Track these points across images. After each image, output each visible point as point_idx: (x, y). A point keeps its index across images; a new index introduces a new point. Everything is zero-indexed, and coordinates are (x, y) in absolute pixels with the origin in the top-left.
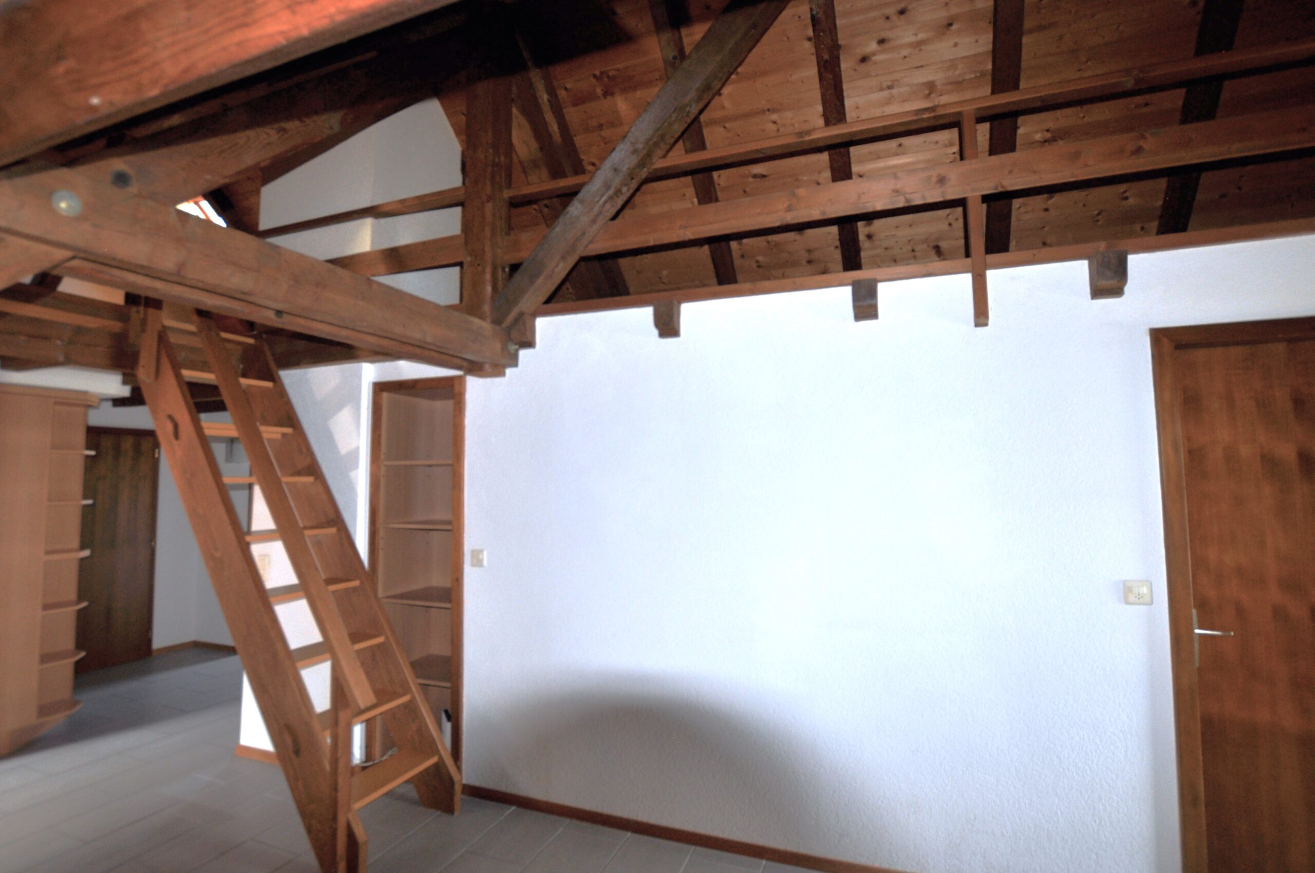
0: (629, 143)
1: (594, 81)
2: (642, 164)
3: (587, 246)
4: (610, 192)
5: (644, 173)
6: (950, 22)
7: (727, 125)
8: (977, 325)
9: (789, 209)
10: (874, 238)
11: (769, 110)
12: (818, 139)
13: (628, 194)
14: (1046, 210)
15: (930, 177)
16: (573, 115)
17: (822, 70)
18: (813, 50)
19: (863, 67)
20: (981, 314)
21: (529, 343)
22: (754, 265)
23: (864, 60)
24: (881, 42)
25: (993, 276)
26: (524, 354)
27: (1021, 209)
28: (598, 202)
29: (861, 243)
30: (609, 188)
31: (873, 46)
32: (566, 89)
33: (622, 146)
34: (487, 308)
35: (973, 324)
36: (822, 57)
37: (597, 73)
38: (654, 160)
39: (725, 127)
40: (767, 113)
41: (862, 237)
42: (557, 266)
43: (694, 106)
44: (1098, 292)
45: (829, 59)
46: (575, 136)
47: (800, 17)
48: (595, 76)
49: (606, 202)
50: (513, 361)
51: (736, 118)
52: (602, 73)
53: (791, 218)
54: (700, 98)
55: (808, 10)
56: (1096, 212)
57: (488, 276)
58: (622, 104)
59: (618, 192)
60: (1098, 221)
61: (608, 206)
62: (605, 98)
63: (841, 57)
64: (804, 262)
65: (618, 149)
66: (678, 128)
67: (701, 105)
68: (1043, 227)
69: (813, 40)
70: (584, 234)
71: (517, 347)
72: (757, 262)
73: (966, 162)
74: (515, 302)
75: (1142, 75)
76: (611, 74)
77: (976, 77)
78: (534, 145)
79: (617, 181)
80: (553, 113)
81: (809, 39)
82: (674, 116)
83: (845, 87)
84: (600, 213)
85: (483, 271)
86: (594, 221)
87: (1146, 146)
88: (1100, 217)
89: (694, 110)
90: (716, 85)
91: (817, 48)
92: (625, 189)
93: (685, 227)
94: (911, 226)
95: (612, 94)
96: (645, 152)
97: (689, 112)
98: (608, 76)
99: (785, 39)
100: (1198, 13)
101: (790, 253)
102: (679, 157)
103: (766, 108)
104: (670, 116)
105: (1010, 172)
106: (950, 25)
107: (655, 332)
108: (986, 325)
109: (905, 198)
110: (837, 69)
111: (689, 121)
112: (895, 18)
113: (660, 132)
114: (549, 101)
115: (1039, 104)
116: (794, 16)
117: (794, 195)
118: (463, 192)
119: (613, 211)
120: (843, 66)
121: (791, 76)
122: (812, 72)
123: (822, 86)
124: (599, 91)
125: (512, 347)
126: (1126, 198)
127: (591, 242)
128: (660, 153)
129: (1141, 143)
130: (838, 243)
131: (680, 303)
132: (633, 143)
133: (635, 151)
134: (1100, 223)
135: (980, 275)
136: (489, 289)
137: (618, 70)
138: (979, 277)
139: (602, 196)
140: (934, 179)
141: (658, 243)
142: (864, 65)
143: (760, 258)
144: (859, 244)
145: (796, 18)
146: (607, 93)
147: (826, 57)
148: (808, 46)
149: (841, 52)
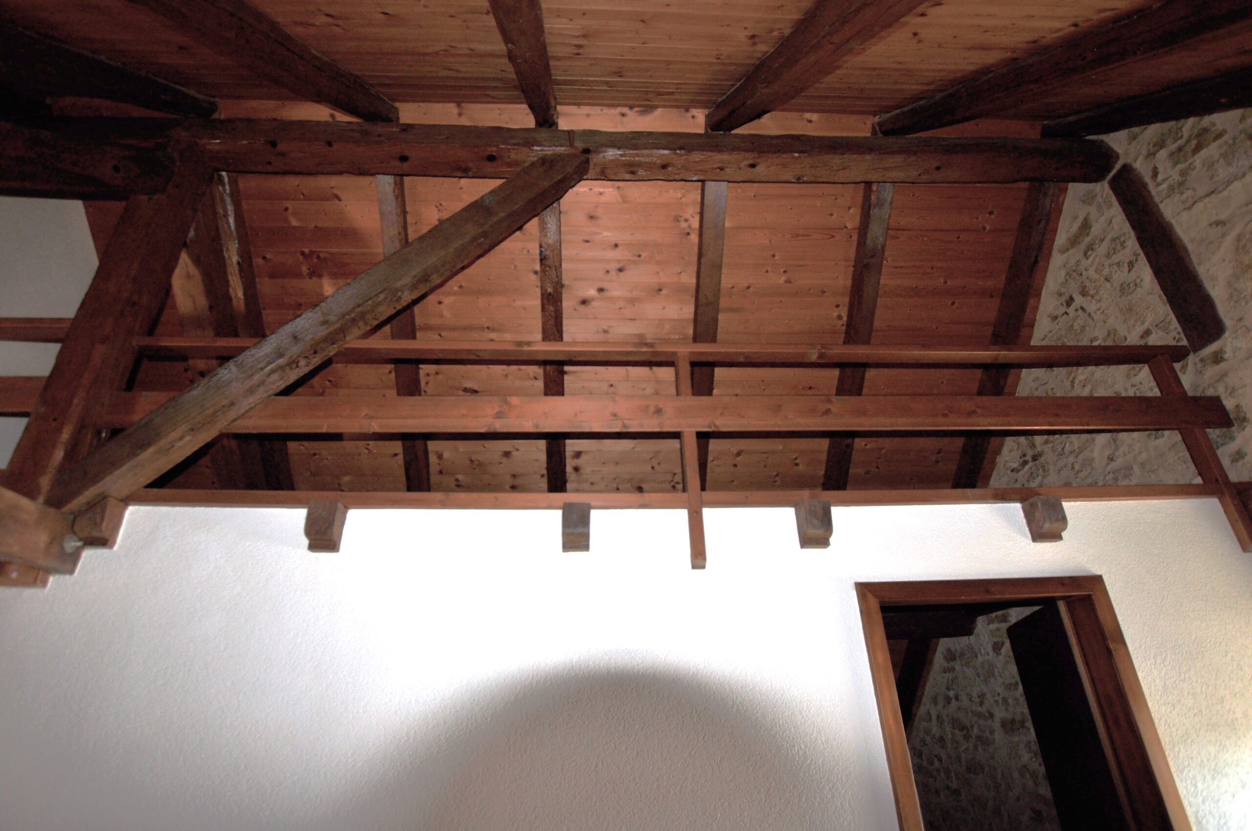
0: (320, 313)
1: (301, 257)
2: (331, 339)
3: (235, 420)
4: (281, 361)
5: (332, 351)
6: (660, 288)
7: (443, 334)
8: (694, 567)
9: (499, 415)
10: (581, 471)
11: (488, 328)
12: (537, 352)
13: (306, 370)
14: (735, 466)
15: (647, 407)
16: (266, 286)
17: (545, 301)
18: (539, 284)
19: (582, 308)
20: (698, 557)
21: (104, 542)
22: (453, 484)
23: (584, 302)
24: (601, 290)
25: (709, 515)
26: (89, 555)
27: (714, 462)
28: (262, 369)
29: (567, 475)
30: (281, 355)
31: (592, 292)
32: (264, 258)
33: (310, 314)
34: (45, 482)
35: (690, 565)
36: (546, 291)
37: (306, 251)
38: (348, 338)
39: (440, 335)
40: (486, 330)
41: (569, 469)
42: (181, 438)
43: (406, 293)
44: (807, 541)
45: (552, 293)
46: (264, 309)
47: (528, 251)
48: (303, 253)
49: (273, 371)
50: (68, 563)
51: (453, 329)
52: (312, 252)
53: (500, 426)
54: (414, 287)
55: (538, 246)
56: (775, 474)
57: (65, 435)
58: (328, 287)
59: (293, 363)
60: (776, 481)
61: (275, 377)
62: (310, 278)
63: (564, 295)
64: (507, 487)
65: (303, 316)
66: (386, 311)
67: (416, 295)
68: (733, 481)
69: (539, 274)
70: (232, 404)
71: (79, 544)
72: (457, 480)
73: (682, 398)
74: (96, 479)
75: (824, 351)
76: (322, 255)
77: (680, 338)
78: (202, 302)
79: (295, 350)
80: (241, 277)
81: (536, 273)
82: (382, 297)
83: (565, 322)
84: (262, 383)
85: (59, 430)
86: (251, 391)
87: (834, 409)
88: (777, 479)
89: (407, 297)
90: (436, 280)
91: (542, 281)
92: (302, 363)
93: (372, 418)
94: (617, 464)
95: (320, 276)
96: (338, 325)
97: (400, 298)
98: (318, 257)
99: (513, 267)
100: (843, 325)
101: (493, 476)
102: (382, 342)
103: (486, 325)
104: (377, 295)
105: (722, 414)
106: (660, 290)
107: (305, 542)
108: (703, 567)
109: (623, 422)
110: (559, 304)
111: (399, 307)
112: (613, 273)
113: (360, 309)
114: (238, 263)
115: (742, 360)
116: (523, 248)
117: (506, 402)
118: (69, 325)
119: (282, 385)
120: (565, 304)
121: (514, 301)
122: (536, 302)
123: (543, 316)
124: (304, 269)
125: (71, 544)
126: (797, 465)
127: (242, 416)
128: (356, 332)
129: (829, 406)
130: (545, 472)
131: (347, 508)
132: (323, 314)
133: (325, 323)
134: (777, 483)
135: (697, 512)
136: (59, 455)
137: (331, 254)
138: (695, 514)
139: (270, 363)
140: (652, 409)
141: (331, 431)
142: (583, 307)
143: (460, 477)
144: (565, 476)
145: (525, 252)
146: (314, 273)
147: (550, 290)
148: (534, 280)
149: (564, 291)
